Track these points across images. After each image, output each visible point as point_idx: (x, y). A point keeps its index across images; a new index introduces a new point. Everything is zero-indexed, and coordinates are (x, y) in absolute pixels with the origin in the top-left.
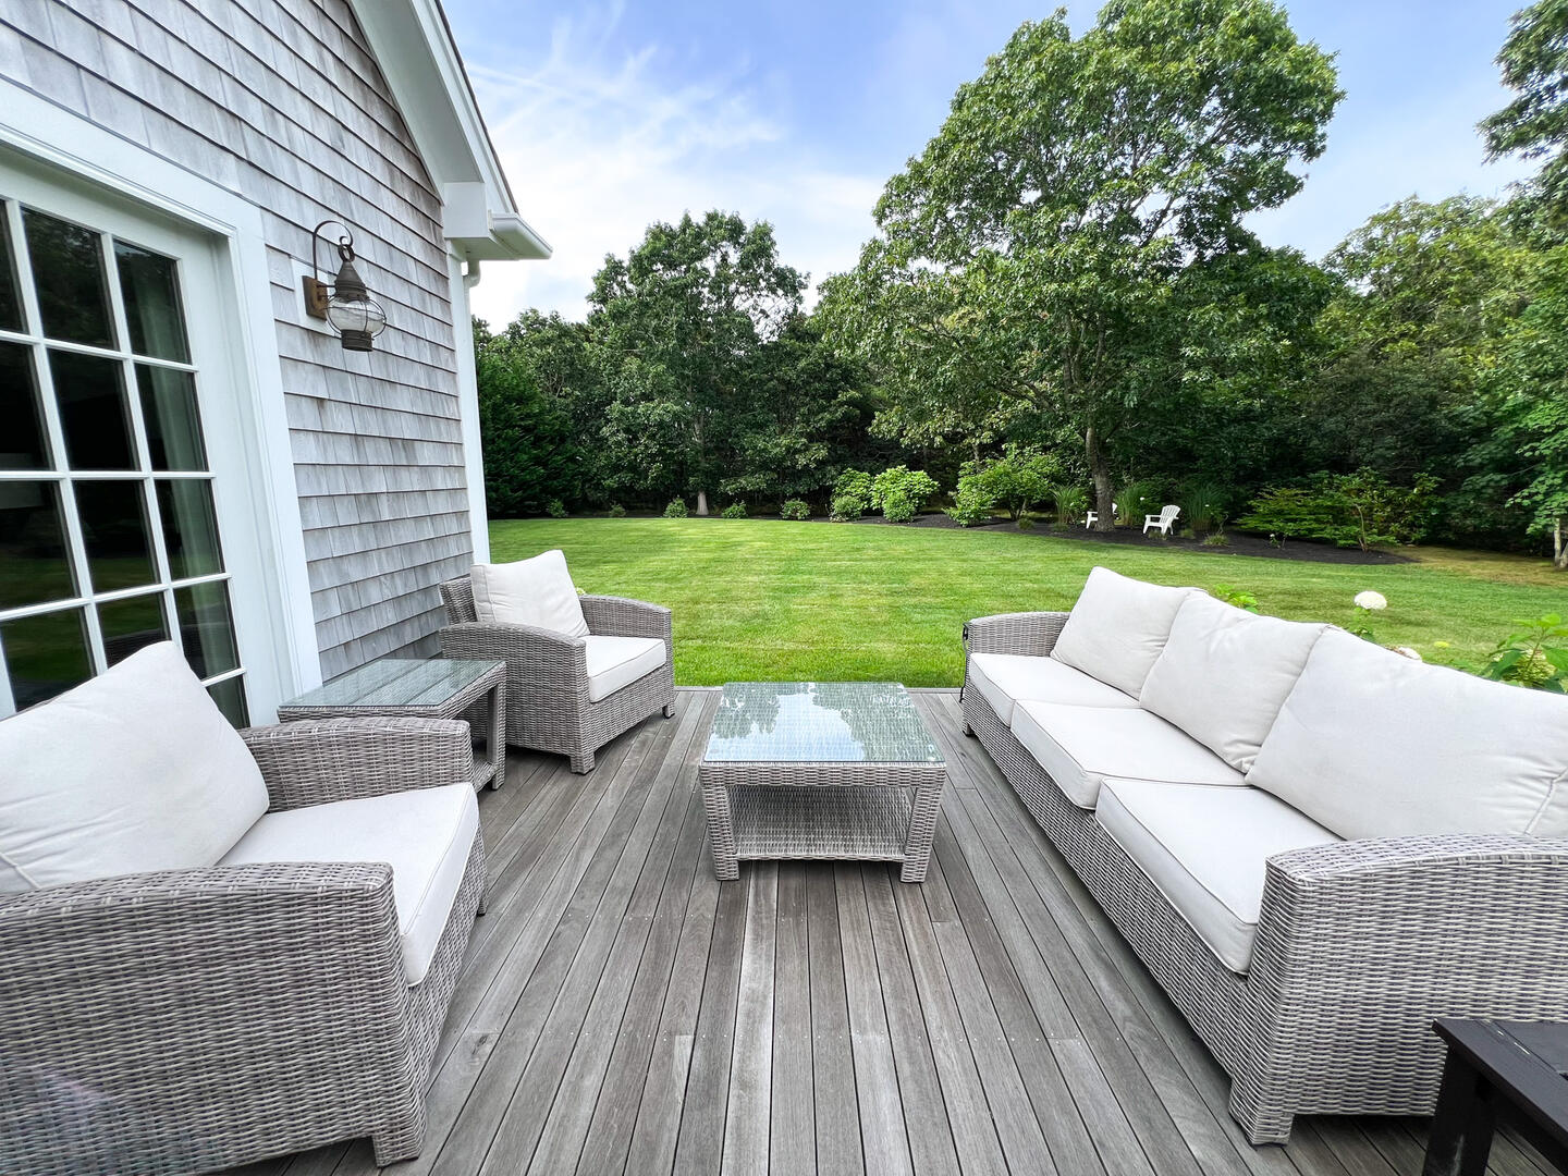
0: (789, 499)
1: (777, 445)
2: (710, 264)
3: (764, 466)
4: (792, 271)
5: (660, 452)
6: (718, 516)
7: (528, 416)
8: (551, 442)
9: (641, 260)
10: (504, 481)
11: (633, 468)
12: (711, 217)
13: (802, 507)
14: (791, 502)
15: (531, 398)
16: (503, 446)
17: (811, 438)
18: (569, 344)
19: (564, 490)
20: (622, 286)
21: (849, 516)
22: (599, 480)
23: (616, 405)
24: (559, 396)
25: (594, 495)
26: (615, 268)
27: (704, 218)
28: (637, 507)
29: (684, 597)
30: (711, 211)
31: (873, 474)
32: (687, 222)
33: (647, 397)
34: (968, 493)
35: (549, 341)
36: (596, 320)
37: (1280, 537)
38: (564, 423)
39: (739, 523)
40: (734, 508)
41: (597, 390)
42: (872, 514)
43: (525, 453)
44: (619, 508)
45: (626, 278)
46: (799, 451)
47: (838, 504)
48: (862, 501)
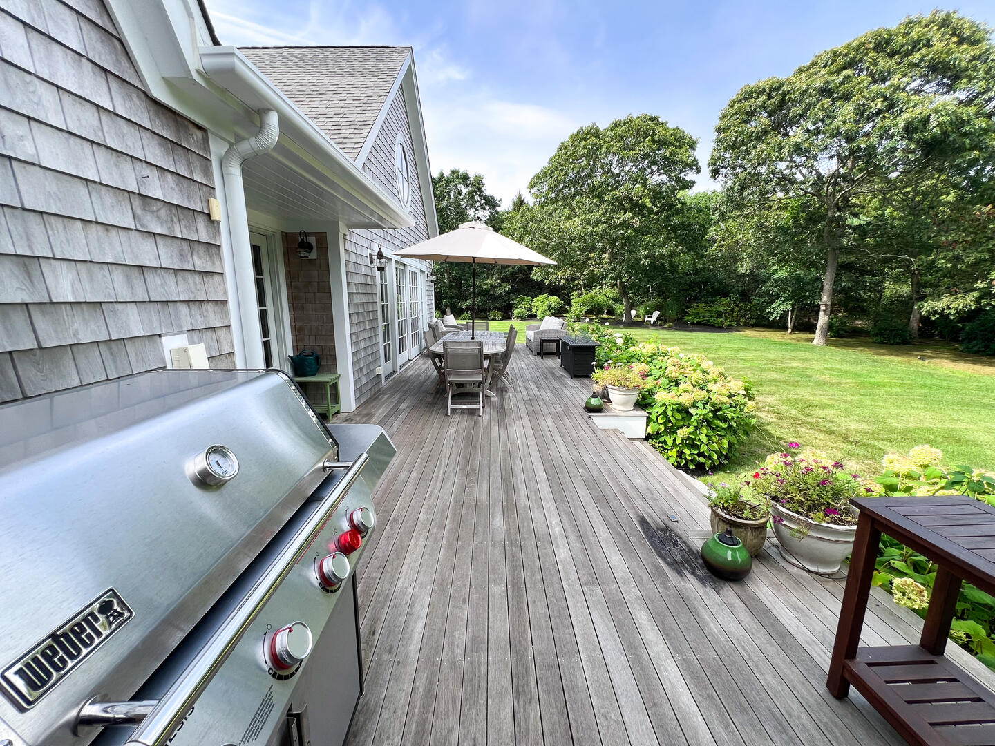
0: (493, 310)
1: (486, 284)
3: (480, 294)
4: (493, 198)
12: (453, 172)
13: (499, 315)
14: (493, 312)
17: (503, 280)
21: (521, 318)
27: (450, 173)
30: (453, 169)
31: (533, 298)
32: (442, 175)
34: (576, 307)
37: (692, 323)
40: (465, 314)
42: (532, 317)
46: (497, 287)
47: (516, 312)
48: (527, 311)
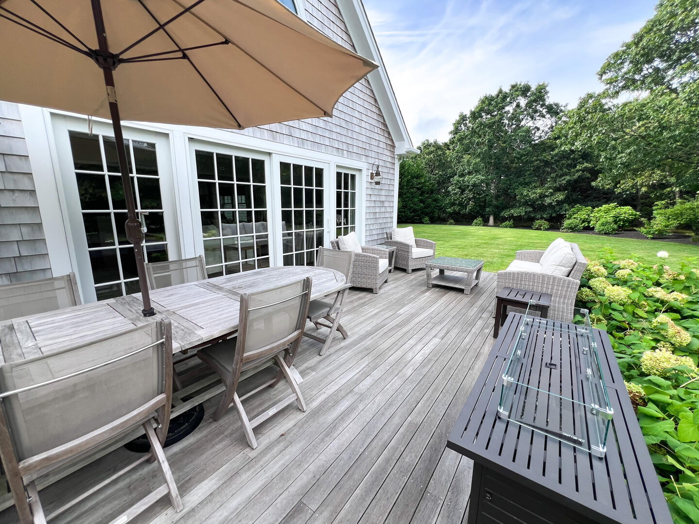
1: (534, 193)
2: (510, 109)
3: (526, 204)
4: (557, 105)
5: (474, 197)
6: (498, 226)
7: (420, 183)
8: (427, 194)
9: (475, 114)
10: (407, 209)
11: (460, 204)
12: (514, 87)
13: (546, 224)
14: (539, 221)
15: (422, 176)
16: (409, 195)
17: (556, 189)
18: (440, 152)
19: (430, 213)
20: (465, 125)
21: (573, 229)
22: (445, 209)
23: (456, 178)
24: (433, 175)
25: (443, 215)
26: (463, 118)
27: (510, 88)
28: (460, 221)
29: (463, 254)
30: (513, 83)
31: (594, 208)
32: (500, 92)
33: (470, 173)
35: (432, 152)
36: (452, 142)
38: (433, 186)
39: (508, 230)
40: (507, 223)
41: (449, 171)
42: (588, 229)
43: (417, 198)
44: (452, 221)
45: (467, 122)
46: (547, 196)
47: (566, 223)
48: (583, 222)
